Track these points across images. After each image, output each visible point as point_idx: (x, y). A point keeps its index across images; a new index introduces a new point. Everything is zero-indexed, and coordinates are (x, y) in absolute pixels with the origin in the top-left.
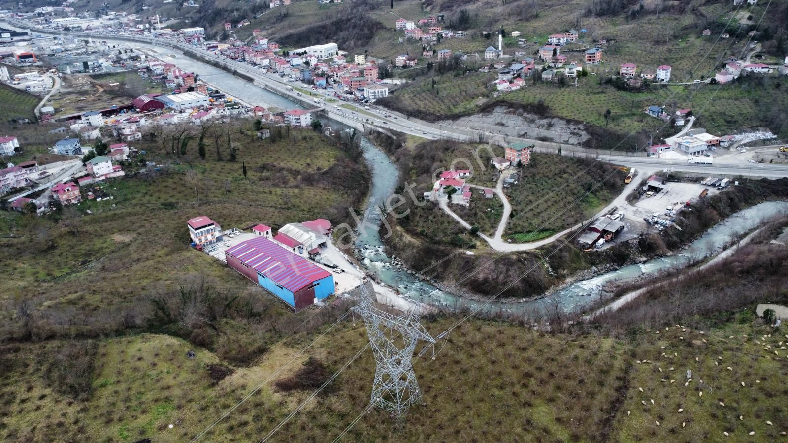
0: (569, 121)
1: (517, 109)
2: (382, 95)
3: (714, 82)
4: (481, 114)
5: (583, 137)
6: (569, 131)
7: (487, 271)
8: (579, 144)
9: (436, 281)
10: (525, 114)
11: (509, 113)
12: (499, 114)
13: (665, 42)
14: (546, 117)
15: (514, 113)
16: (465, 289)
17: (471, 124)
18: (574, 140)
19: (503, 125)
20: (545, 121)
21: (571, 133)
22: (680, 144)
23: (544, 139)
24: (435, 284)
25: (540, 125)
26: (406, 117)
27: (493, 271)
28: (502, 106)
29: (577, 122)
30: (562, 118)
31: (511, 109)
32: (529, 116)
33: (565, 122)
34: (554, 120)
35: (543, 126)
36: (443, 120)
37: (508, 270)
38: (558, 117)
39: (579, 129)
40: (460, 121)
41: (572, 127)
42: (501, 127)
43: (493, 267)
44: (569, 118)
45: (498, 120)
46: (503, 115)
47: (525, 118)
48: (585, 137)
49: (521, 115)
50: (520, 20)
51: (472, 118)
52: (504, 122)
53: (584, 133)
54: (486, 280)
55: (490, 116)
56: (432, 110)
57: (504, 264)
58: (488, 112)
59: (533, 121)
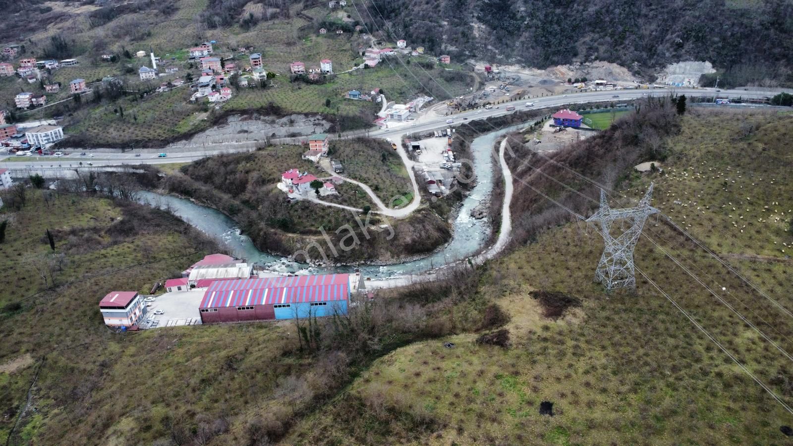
0: (306, 115)
1: (252, 114)
2: (56, 137)
3: (367, 67)
4: (216, 127)
5: (325, 125)
6: (311, 123)
7: (410, 234)
8: (324, 132)
9: (372, 261)
10: (262, 117)
11: (245, 119)
12: (234, 123)
13: (294, 43)
14: (284, 116)
15: (250, 118)
16: (402, 256)
17: (211, 139)
18: (319, 130)
19: (246, 132)
20: (285, 120)
21: (314, 125)
22: (392, 115)
23: (293, 135)
24: (373, 264)
25: (282, 124)
26: (120, 150)
27: (414, 231)
28: (234, 115)
29: (314, 114)
30: (299, 113)
31: (245, 116)
32: (266, 118)
33: (303, 116)
34: (293, 117)
35: (286, 124)
36: (173, 142)
37: (424, 226)
38: (295, 113)
39: (318, 119)
40: (196, 138)
41: (312, 119)
42: (246, 134)
43: (412, 229)
44: (305, 112)
45: (239, 129)
46: (241, 123)
47: (264, 121)
48: (327, 125)
49: (257, 119)
50: (132, 40)
51: (208, 132)
52: (245, 128)
53: (324, 122)
54: (414, 241)
55: (227, 127)
56: (151, 137)
57: (419, 223)
58: (223, 123)
59: (273, 122)
